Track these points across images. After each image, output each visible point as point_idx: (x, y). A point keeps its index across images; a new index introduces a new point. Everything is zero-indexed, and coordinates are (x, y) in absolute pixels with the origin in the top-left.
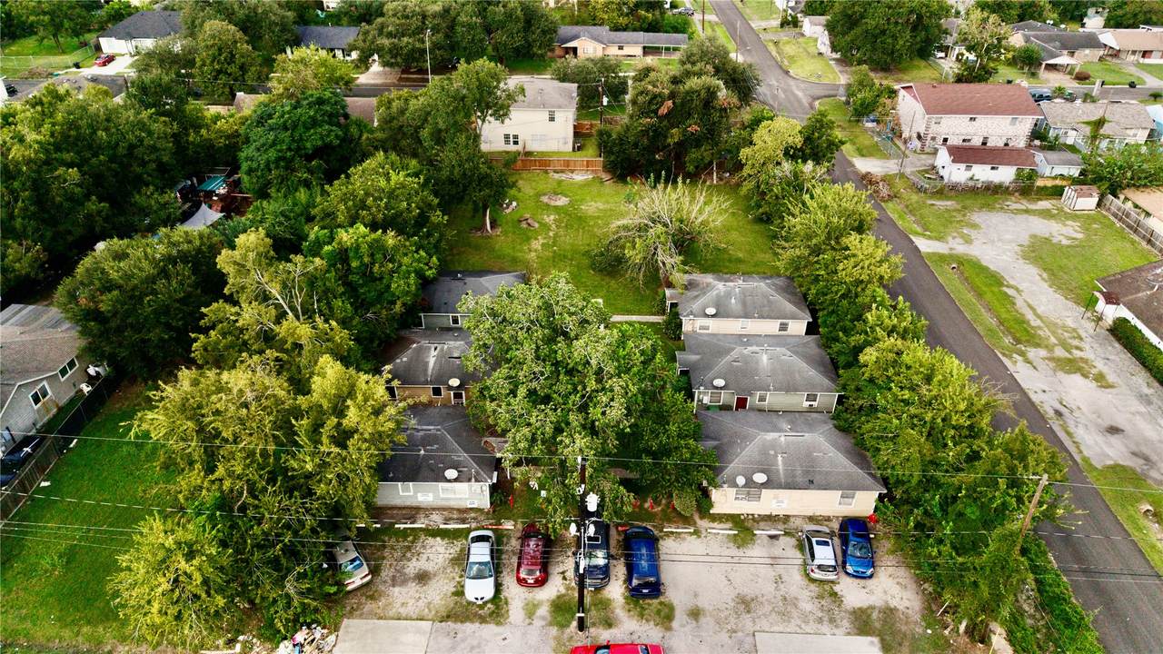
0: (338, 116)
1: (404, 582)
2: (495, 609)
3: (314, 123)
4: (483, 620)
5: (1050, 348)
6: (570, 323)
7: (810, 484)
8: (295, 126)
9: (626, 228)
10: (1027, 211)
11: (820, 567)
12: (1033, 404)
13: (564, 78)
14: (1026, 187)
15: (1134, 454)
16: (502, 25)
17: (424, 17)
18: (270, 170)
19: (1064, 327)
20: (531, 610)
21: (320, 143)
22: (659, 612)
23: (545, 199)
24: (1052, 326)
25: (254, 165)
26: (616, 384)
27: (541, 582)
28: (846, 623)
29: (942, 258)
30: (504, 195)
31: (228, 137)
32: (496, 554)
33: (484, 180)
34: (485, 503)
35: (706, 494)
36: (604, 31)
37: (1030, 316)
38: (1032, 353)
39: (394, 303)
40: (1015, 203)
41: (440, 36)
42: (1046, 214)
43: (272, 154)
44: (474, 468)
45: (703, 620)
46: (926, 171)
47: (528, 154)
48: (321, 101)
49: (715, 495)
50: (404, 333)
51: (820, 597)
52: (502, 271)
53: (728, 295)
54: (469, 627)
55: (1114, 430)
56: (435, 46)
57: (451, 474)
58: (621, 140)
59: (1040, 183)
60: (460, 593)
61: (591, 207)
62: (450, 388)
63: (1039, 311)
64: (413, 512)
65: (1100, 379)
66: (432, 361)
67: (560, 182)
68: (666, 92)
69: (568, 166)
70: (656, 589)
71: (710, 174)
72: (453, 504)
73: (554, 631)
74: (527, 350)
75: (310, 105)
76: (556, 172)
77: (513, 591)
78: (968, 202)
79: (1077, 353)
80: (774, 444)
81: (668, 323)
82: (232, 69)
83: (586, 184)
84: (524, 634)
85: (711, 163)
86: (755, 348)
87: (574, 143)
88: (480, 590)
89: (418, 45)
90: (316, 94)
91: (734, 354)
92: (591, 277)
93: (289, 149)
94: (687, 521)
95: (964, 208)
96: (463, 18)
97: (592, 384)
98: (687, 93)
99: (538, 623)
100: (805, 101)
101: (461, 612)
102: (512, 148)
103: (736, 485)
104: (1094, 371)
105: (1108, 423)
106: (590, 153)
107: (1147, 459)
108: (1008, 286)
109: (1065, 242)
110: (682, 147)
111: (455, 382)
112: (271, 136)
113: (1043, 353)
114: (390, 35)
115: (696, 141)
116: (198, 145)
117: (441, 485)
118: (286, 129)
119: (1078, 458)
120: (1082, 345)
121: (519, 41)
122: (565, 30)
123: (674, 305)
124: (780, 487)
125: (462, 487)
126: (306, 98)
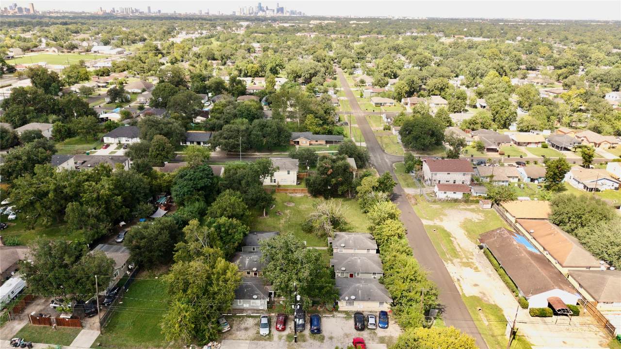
0: (210, 175)
1: (240, 330)
2: (269, 336)
3: (202, 178)
4: (265, 340)
5: (461, 259)
6: (293, 248)
7: (369, 300)
8: (195, 179)
9: (314, 216)
10: (465, 209)
11: (371, 324)
12: (451, 277)
13: (293, 156)
14: (467, 200)
15: (481, 293)
16: (269, 135)
17: (238, 131)
18: (184, 195)
19: (468, 252)
20: (280, 338)
21: (203, 185)
22: (320, 338)
23: (286, 204)
24: (464, 251)
25: (178, 193)
26: (307, 265)
27: (284, 329)
28: (377, 340)
29: (430, 227)
30: (271, 203)
31: (168, 182)
32: (269, 321)
33: (264, 199)
34: (266, 308)
35: (337, 303)
36: (310, 134)
37: (457, 247)
38: (455, 260)
39: (234, 243)
40: (462, 206)
41: (245, 138)
42: (473, 210)
43: (186, 189)
44: (262, 295)
45: (333, 340)
46: (431, 193)
47: (279, 186)
48: (204, 170)
49: (340, 304)
50: (236, 253)
51: (370, 333)
52: (270, 231)
53: (349, 240)
54: (261, 342)
55: (476, 285)
56: (243, 142)
57: (255, 297)
58: (314, 182)
59: (471, 199)
60: (258, 333)
61: (303, 207)
62: (253, 271)
63: (461, 246)
64: (242, 310)
65: (476, 269)
66: (247, 262)
67: (291, 197)
68: (330, 166)
69: (294, 191)
70: (319, 331)
71: (348, 194)
72: (255, 308)
73: (287, 343)
74: (280, 256)
75: (200, 171)
76: (290, 193)
77: (275, 333)
78: (445, 206)
79: (470, 260)
80: (358, 287)
81: (328, 250)
82: (164, 153)
83: (301, 198)
84: (278, 344)
85: (348, 191)
86: (356, 257)
87: (297, 182)
88: (264, 331)
89: (236, 143)
90: (202, 167)
91: (349, 260)
92: (302, 233)
93: (192, 187)
94: (331, 312)
95: (443, 208)
96: (254, 132)
97: (299, 266)
98: (337, 167)
99: (282, 341)
100: (389, 164)
101: (259, 338)
102: (273, 184)
103: (345, 300)
104: (475, 266)
105: (474, 284)
106: (303, 186)
107: (484, 294)
108: (453, 237)
109: (477, 221)
110: (336, 186)
111: (255, 269)
112: (185, 183)
113: (459, 260)
114: (225, 138)
115: (342, 184)
116: (157, 186)
117: (252, 301)
118: (191, 180)
119: (461, 294)
120: (473, 257)
121: (276, 141)
122: (295, 134)
123: (331, 243)
124: (360, 300)
125: (258, 302)
126: (198, 169)
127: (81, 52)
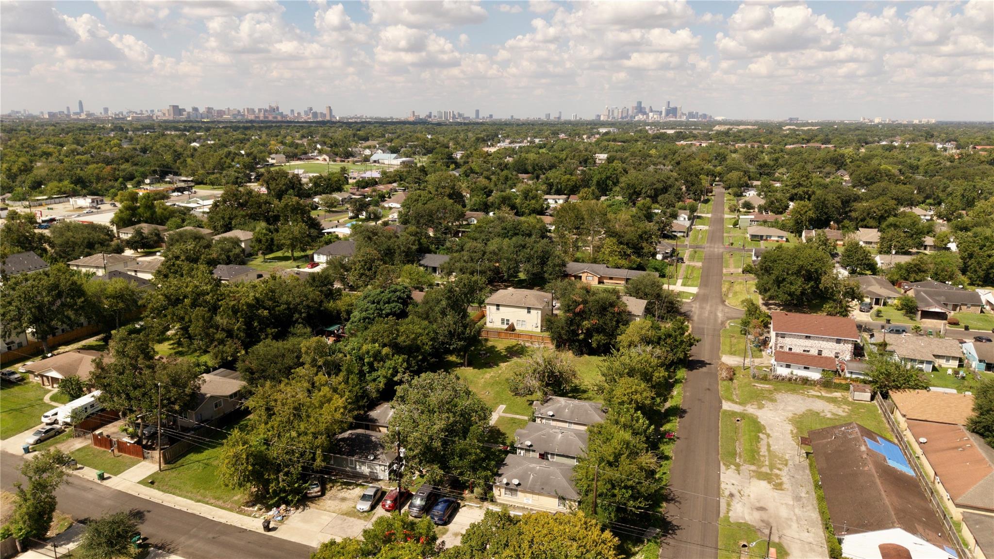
0: (403, 298)
1: (335, 500)
2: (367, 514)
4: (360, 518)
5: (760, 467)
7: (542, 490)
10: (818, 397)
14: (827, 384)
15: (762, 521)
19: (781, 459)
23: (508, 354)
24: (773, 457)
29: (734, 414)
37: (764, 449)
38: (746, 468)
40: (816, 392)
42: (833, 400)
49: (495, 490)
53: (565, 407)
54: (352, 519)
55: (761, 509)
57: (371, 457)
59: (837, 381)
60: (355, 507)
63: (772, 449)
65: (778, 486)
66: (390, 414)
69: (531, 339)
72: (371, 475)
76: (523, 341)
78: (781, 387)
79: (776, 471)
80: (532, 469)
86: (557, 430)
87: (542, 327)
90: (395, 287)
91: (544, 432)
94: (478, 501)
95: (775, 390)
101: (351, 513)
103: (503, 484)
104: (778, 481)
106: (548, 335)
107: (768, 524)
108: (764, 434)
109: (829, 415)
112: (366, 306)
113: (753, 468)
117: (367, 463)
118: (373, 303)
119: (722, 516)
126: (389, 288)
127: (357, 162)
